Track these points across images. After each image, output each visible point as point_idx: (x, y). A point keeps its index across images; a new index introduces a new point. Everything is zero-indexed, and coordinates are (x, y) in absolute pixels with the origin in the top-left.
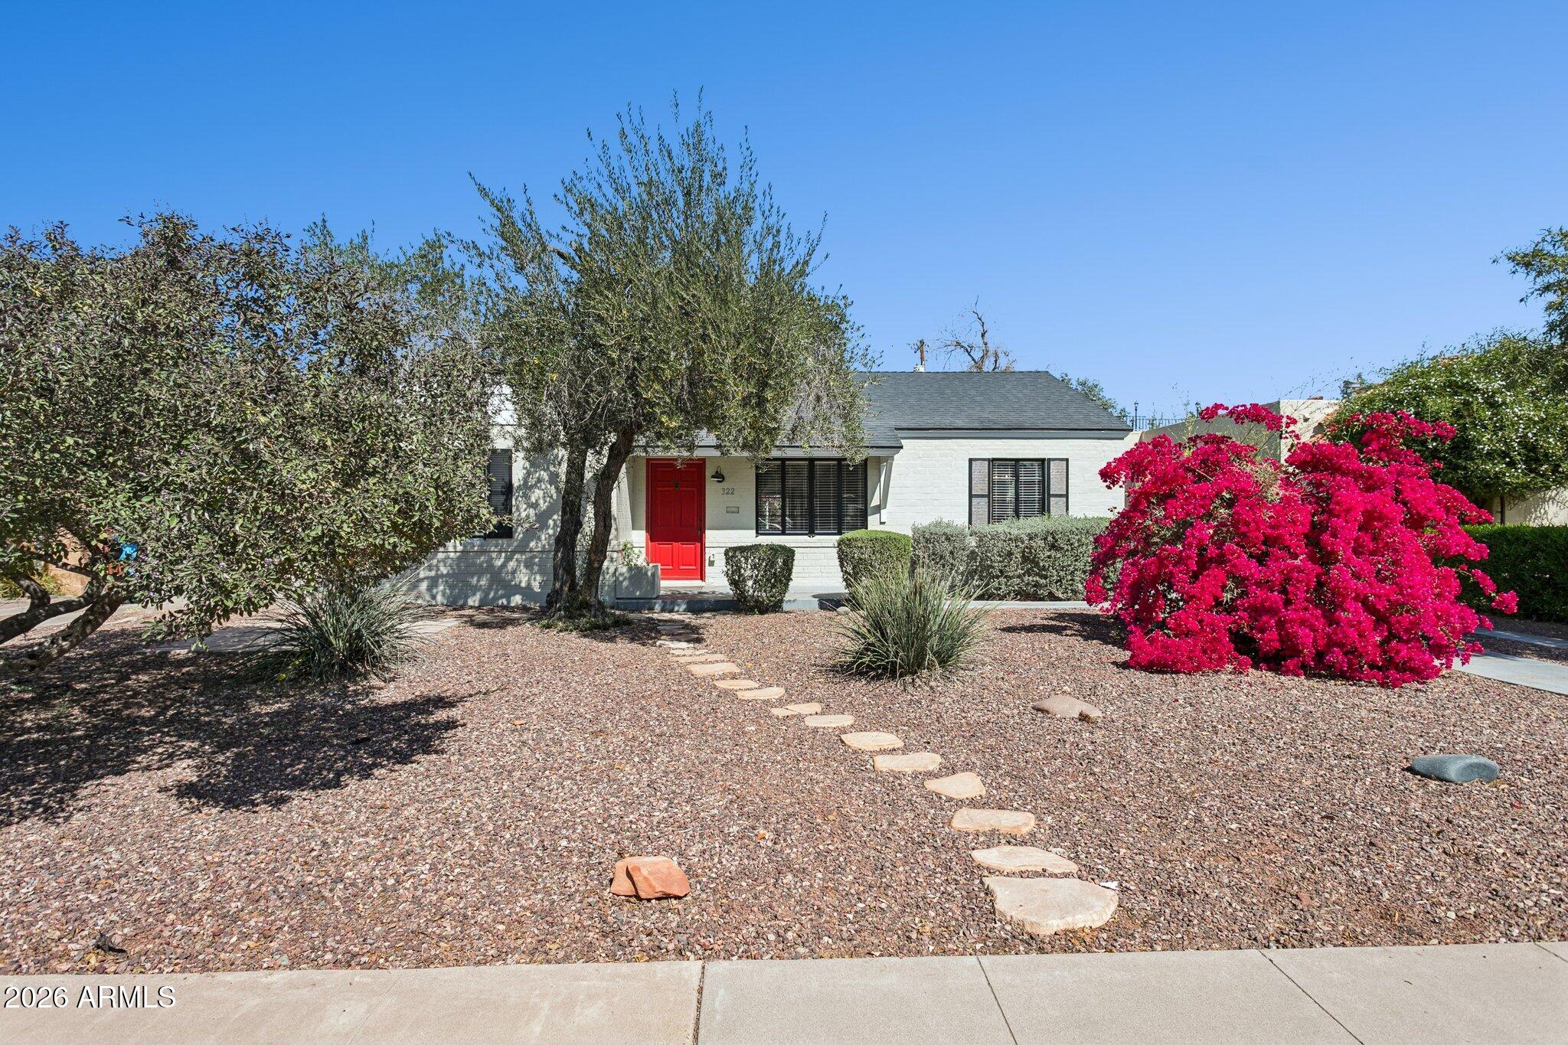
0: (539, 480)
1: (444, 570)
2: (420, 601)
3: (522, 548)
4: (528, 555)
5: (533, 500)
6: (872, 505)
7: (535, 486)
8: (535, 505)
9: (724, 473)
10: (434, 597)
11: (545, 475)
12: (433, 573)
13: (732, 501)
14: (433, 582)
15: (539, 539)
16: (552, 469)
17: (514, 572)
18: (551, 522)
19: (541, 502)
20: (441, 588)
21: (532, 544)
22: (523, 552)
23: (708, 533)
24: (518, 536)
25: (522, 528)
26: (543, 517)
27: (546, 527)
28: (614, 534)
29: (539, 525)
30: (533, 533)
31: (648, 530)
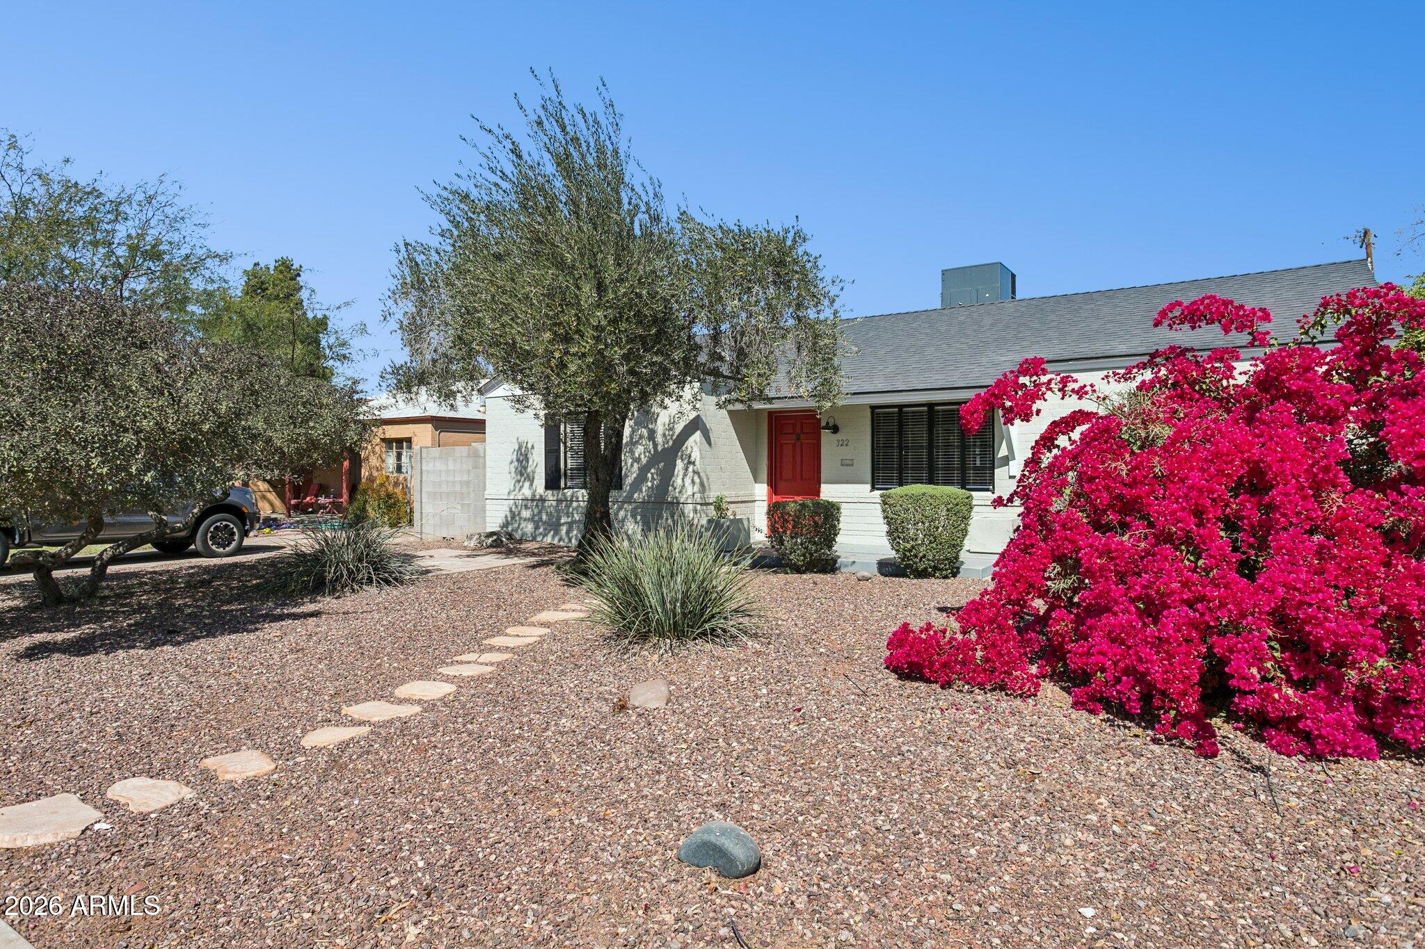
0: (641, 437)
1: (577, 517)
2: (562, 543)
3: (629, 500)
4: (634, 505)
5: (637, 455)
6: (1000, 456)
7: (637, 442)
8: (638, 460)
9: (839, 424)
10: (570, 540)
11: (645, 432)
12: (570, 519)
13: (845, 453)
14: (570, 525)
15: (641, 491)
16: (650, 426)
17: (623, 520)
18: (649, 475)
19: (642, 456)
20: (575, 532)
21: (636, 495)
22: (630, 503)
23: (823, 486)
24: (626, 487)
25: (629, 480)
26: (644, 471)
27: (646, 480)
28: (696, 488)
29: (641, 478)
30: (637, 485)
31: (770, 484)
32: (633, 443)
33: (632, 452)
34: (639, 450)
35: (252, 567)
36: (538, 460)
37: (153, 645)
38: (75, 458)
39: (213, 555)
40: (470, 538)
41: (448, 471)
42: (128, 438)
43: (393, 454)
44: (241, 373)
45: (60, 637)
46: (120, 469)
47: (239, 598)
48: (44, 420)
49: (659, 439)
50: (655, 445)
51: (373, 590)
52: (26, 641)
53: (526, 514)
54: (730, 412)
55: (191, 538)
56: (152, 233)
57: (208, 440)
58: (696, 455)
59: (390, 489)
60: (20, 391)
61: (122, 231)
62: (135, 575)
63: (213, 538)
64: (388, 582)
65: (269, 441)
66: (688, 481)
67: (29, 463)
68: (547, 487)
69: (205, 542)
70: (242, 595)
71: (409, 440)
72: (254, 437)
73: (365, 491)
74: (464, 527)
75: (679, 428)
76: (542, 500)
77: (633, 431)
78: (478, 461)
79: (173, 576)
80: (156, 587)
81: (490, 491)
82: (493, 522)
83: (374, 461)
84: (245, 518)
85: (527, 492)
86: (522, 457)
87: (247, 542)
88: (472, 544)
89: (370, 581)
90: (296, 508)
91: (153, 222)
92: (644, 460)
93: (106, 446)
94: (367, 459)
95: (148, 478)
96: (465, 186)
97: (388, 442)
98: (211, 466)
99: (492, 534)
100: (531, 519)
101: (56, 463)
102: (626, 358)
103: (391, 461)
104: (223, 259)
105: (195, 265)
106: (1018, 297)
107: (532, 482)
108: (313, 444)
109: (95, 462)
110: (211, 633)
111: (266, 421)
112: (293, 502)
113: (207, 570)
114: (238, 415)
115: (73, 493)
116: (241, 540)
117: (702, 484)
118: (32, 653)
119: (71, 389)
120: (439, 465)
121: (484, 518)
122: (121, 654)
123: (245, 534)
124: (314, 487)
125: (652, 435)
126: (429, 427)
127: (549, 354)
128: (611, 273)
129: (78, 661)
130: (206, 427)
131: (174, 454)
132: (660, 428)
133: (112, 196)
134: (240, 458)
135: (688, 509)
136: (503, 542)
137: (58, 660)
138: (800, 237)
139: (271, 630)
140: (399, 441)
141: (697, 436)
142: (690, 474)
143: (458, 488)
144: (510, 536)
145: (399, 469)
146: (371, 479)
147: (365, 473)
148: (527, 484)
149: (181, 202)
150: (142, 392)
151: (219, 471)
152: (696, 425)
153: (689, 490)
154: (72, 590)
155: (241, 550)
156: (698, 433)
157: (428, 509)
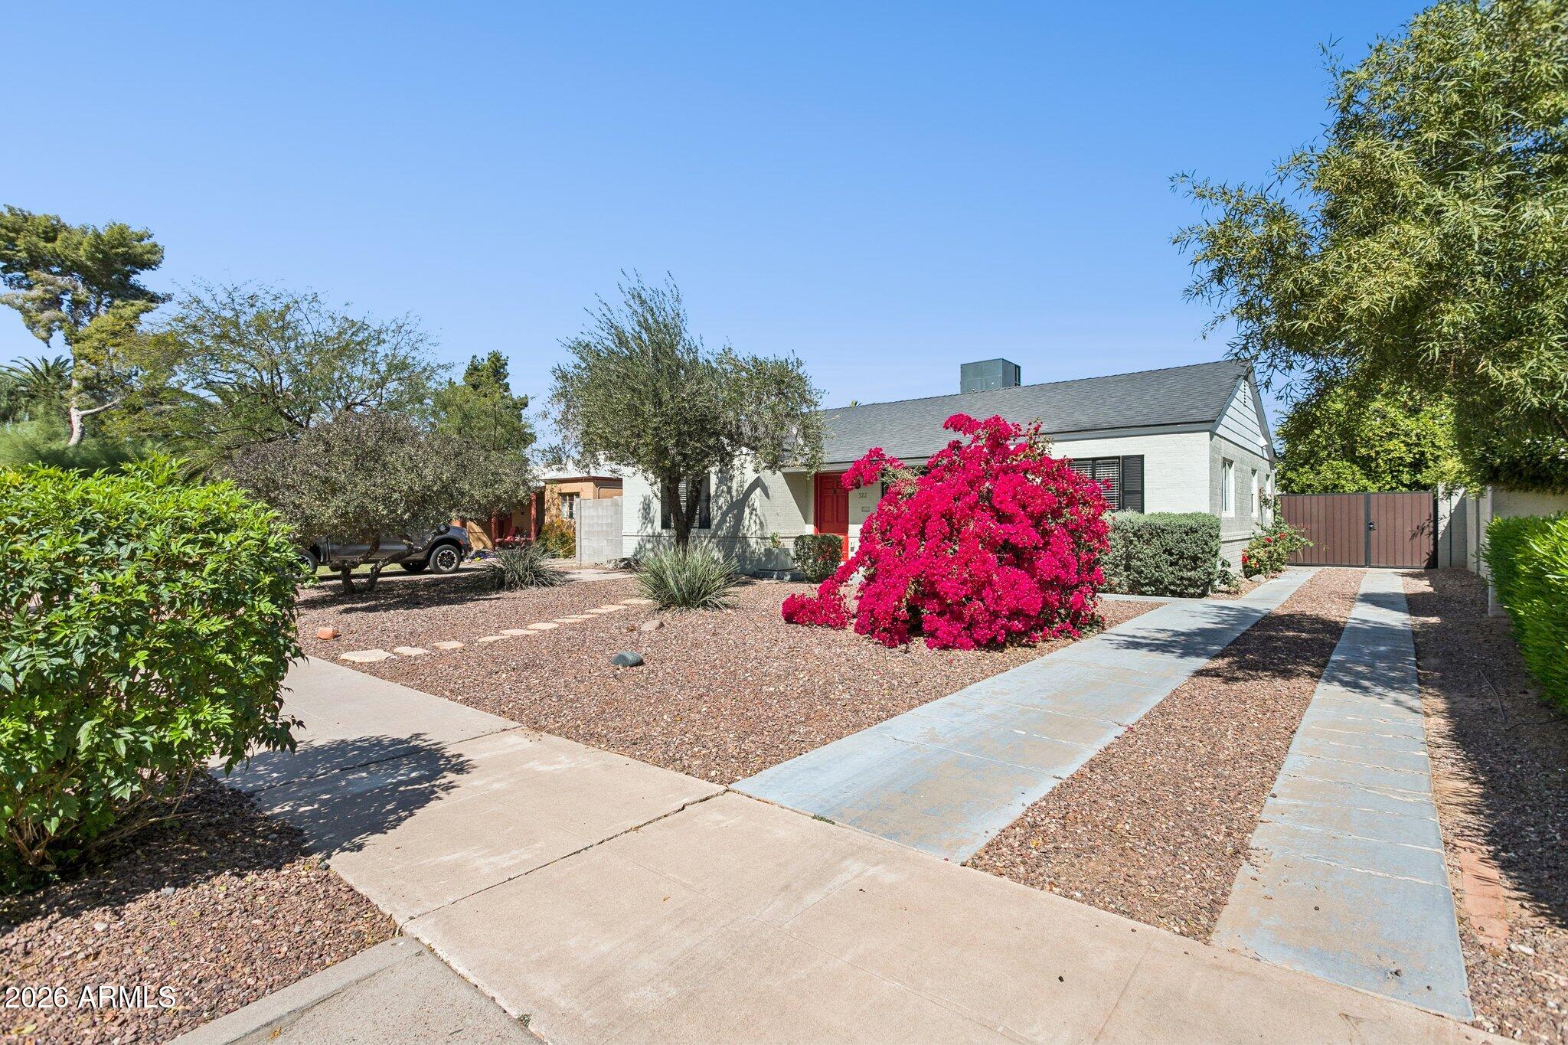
0: (722, 491)
4: (718, 539)
5: (720, 504)
7: (720, 495)
8: (721, 508)
11: (725, 488)
16: (729, 484)
18: (728, 518)
19: (723, 505)
21: (719, 533)
22: (715, 537)
23: (850, 526)
24: (713, 527)
25: (715, 522)
26: (724, 515)
27: (726, 521)
28: (758, 527)
29: (723, 521)
30: (719, 526)
31: (816, 525)
32: (717, 496)
33: (717, 502)
34: (721, 501)
35: (466, 578)
36: (656, 506)
37: (408, 609)
38: (371, 506)
39: (442, 572)
40: (609, 562)
41: (598, 517)
42: (396, 496)
43: (567, 505)
44: (457, 455)
45: (359, 605)
46: (392, 512)
47: (455, 592)
48: (356, 487)
49: (734, 493)
50: (732, 498)
51: (534, 588)
52: (342, 607)
53: (649, 546)
54: (785, 474)
55: (426, 562)
56: (402, 353)
57: (437, 496)
58: (757, 504)
59: (564, 530)
60: (344, 471)
61: (382, 350)
62: (392, 582)
63: (441, 561)
64: (544, 585)
65: (472, 496)
66: (752, 522)
67: (351, 509)
68: (663, 527)
69: (435, 563)
70: (457, 590)
71: (578, 495)
72: (462, 494)
73: (546, 532)
74: (608, 554)
75: (746, 486)
76: (660, 535)
77: (718, 488)
78: (618, 508)
79: (416, 583)
80: (406, 587)
81: (626, 530)
82: (628, 551)
83: (554, 511)
84: (461, 548)
85: (649, 531)
86: (647, 507)
87: (461, 566)
88: (611, 566)
89: (532, 584)
90: (500, 544)
91: (402, 344)
92: (724, 508)
93: (386, 500)
94: (549, 509)
95: (406, 517)
96: (587, 339)
97: (563, 495)
98: (438, 511)
99: (624, 559)
100: (652, 550)
101: (363, 509)
102: (676, 445)
103: (566, 509)
104: (446, 367)
105: (430, 371)
106: (1023, 384)
107: (653, 523)
108: (499, 499)
109: (381, 508)
110: (438, 604)
111: (470, 484)
112: (497, 540)
113: (436, 580)
114: (454, 481)
115: (369, 525)
116: (459, 564)
117: (761, 523)
118: (347, 611)
119: (368, 470)
120: (592, 512)
121: (621, 549)
122: (392, 612)
123: (461, 559)
124: (513, 530)
125: (730, 489)
126: (591, 484)
127: (628, 444)
128: (666, 396)
129: (370, 614)
130: (435, 489)
131: (418, 504)
132: (735, 485)
133: (377, 328)
134: (455, 506)
135: (752, 542)
136: (629, 565)
137: (360, 614)
138: (799, 363)
139: (470, 604)
140: (572, 495)
141: (758, 491)
142: (754, 517)
143: (605, 528)
144: (637, 562)
145: (571, 516)
146: (552, 524)
147: (547, 519)
148: (650, 525)
149: (419, 330)
150: (403, 470)
151: (442, 514)
152: (757, 483)
153: (753, 528)
154: (360, 586)
155: (457, 570)
156: (759, 489)
157: (585, 543)
